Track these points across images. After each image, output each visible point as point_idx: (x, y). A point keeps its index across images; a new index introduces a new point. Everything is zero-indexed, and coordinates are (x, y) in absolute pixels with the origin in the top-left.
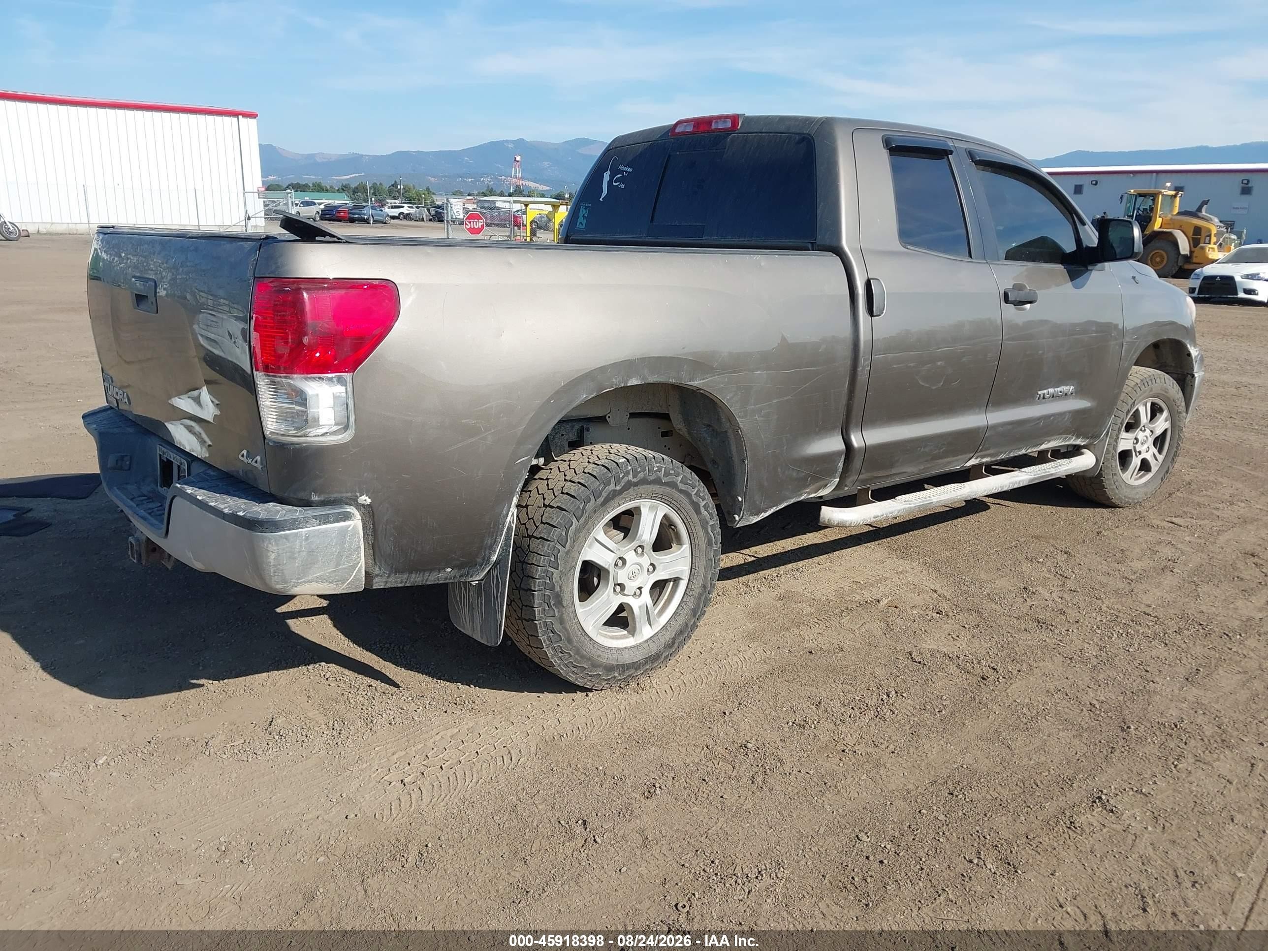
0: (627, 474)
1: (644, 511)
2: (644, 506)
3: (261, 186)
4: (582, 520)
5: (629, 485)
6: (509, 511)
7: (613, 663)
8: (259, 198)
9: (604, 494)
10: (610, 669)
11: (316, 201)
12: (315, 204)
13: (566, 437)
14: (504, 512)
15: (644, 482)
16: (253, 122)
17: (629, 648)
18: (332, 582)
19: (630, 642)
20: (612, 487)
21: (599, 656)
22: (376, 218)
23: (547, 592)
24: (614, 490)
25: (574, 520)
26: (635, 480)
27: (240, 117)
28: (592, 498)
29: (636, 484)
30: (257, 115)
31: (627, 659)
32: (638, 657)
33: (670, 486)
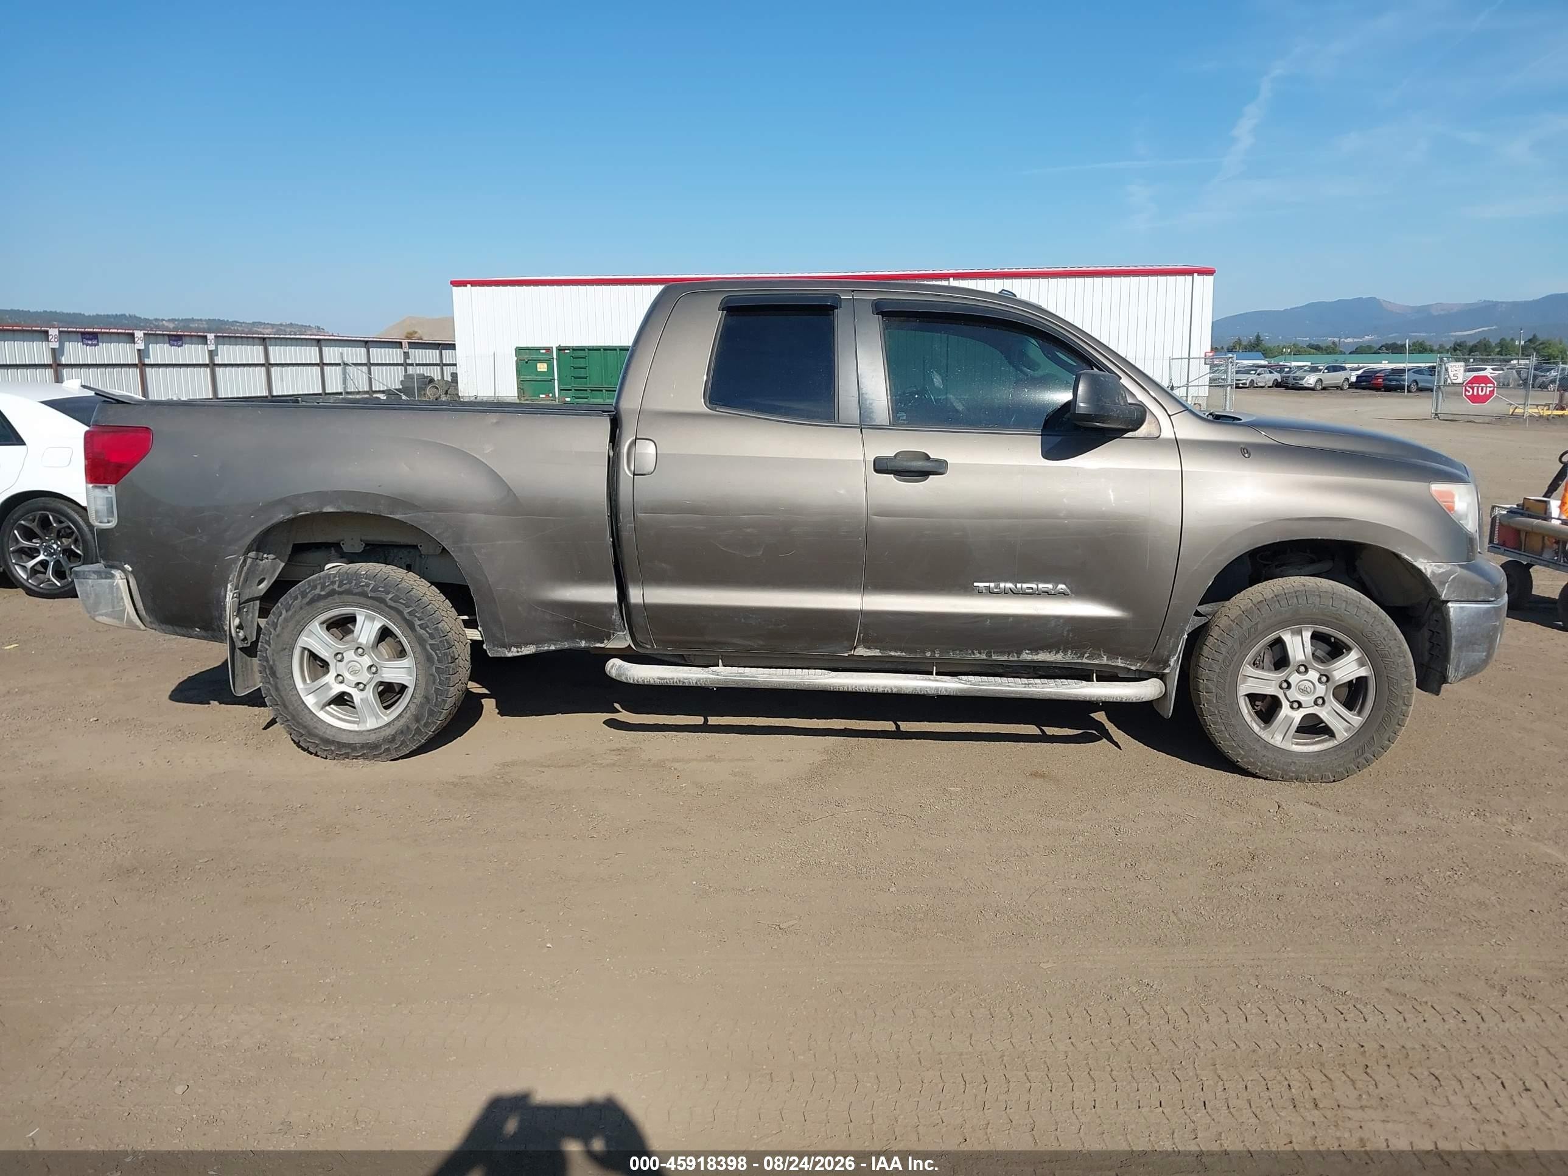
0: (333, 583)
1: (360, 619)
2: (360, 614)
3: (1209, 350)
4: (290, 613)
5: (332, 593)
6: (226, 594)
7: (329, 737)
8: (1205, 364)
9: (310, 596)
10: (327, 741)
11: (1347, 366)
12: (1344, 369)
13: (403, 560)
14: (223, 593)
15: (349, 592)
16: (1209, 279)
17: (351, 731)
18: (114, 618)
19: (354, 727)
20: (318, 591)
21: (316, 728)
22: (1420, 385)
23: (265, 664)
24: (319, 595)
25: (284, 612)
26: (340, 589)
27: (1196, 275)
28: (299, 597)
29: (340, 593)
30: (1215, 271)
31: (344, 739)
32: (357, 740)
33: (377, 601)
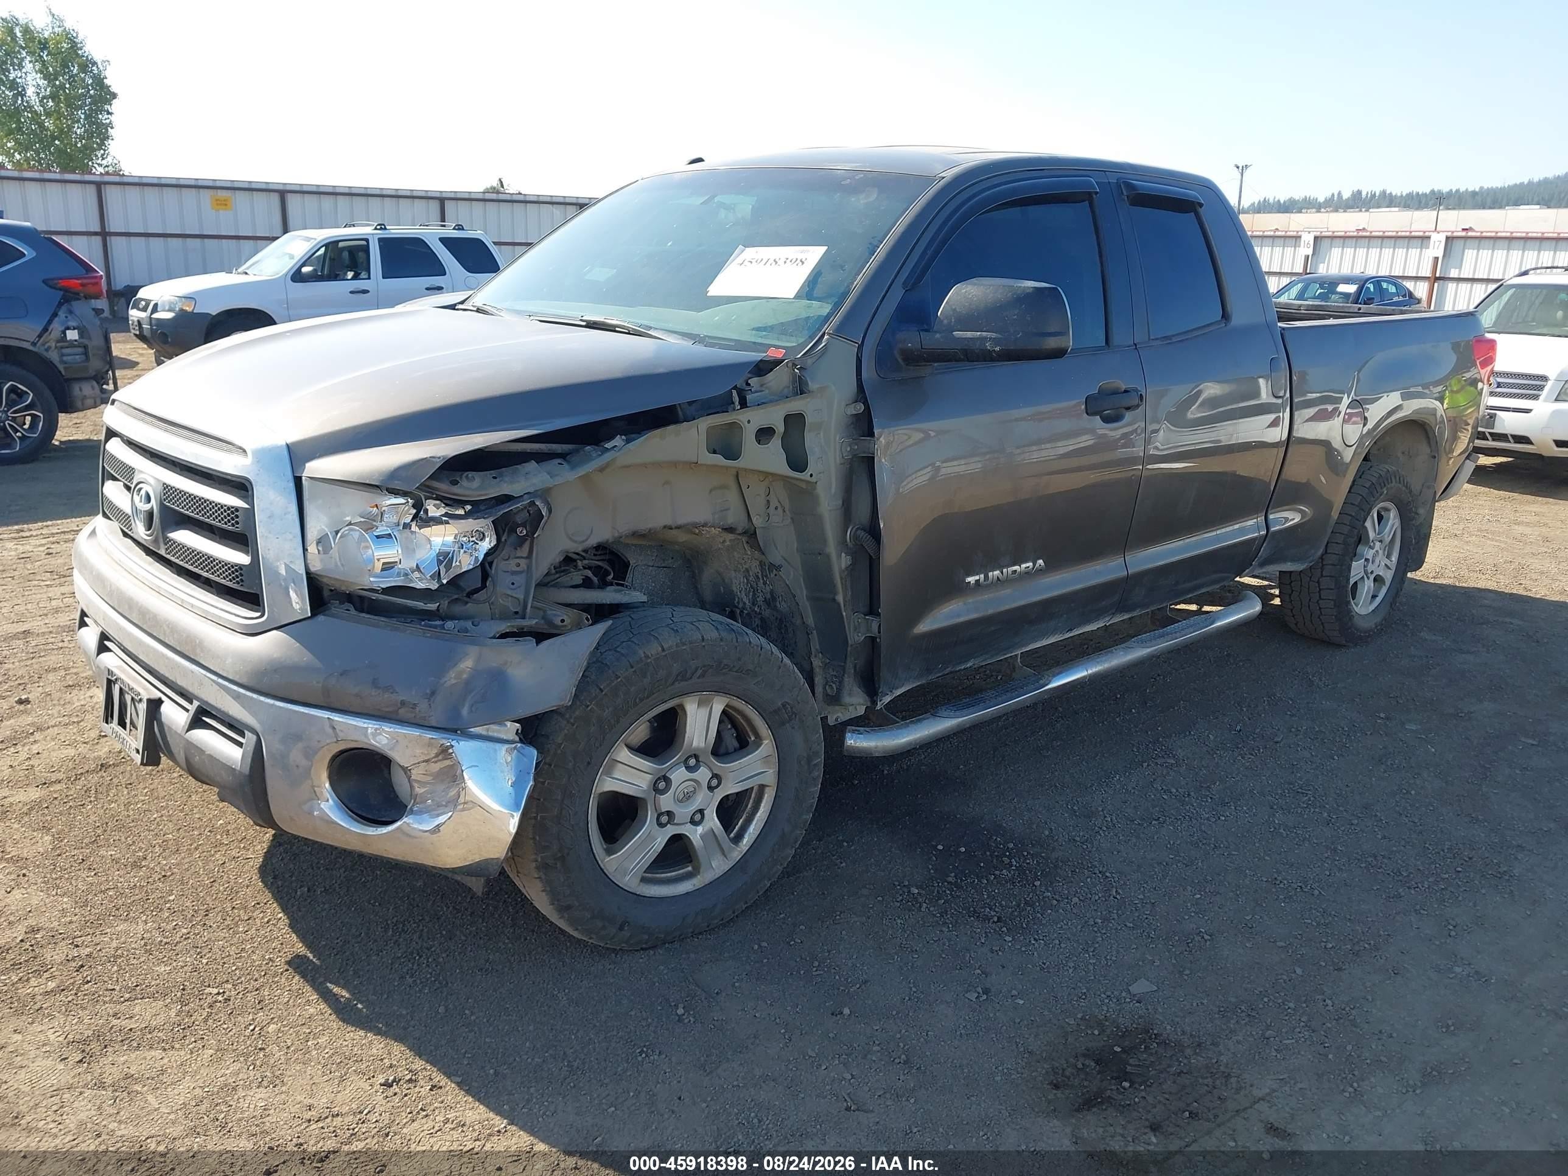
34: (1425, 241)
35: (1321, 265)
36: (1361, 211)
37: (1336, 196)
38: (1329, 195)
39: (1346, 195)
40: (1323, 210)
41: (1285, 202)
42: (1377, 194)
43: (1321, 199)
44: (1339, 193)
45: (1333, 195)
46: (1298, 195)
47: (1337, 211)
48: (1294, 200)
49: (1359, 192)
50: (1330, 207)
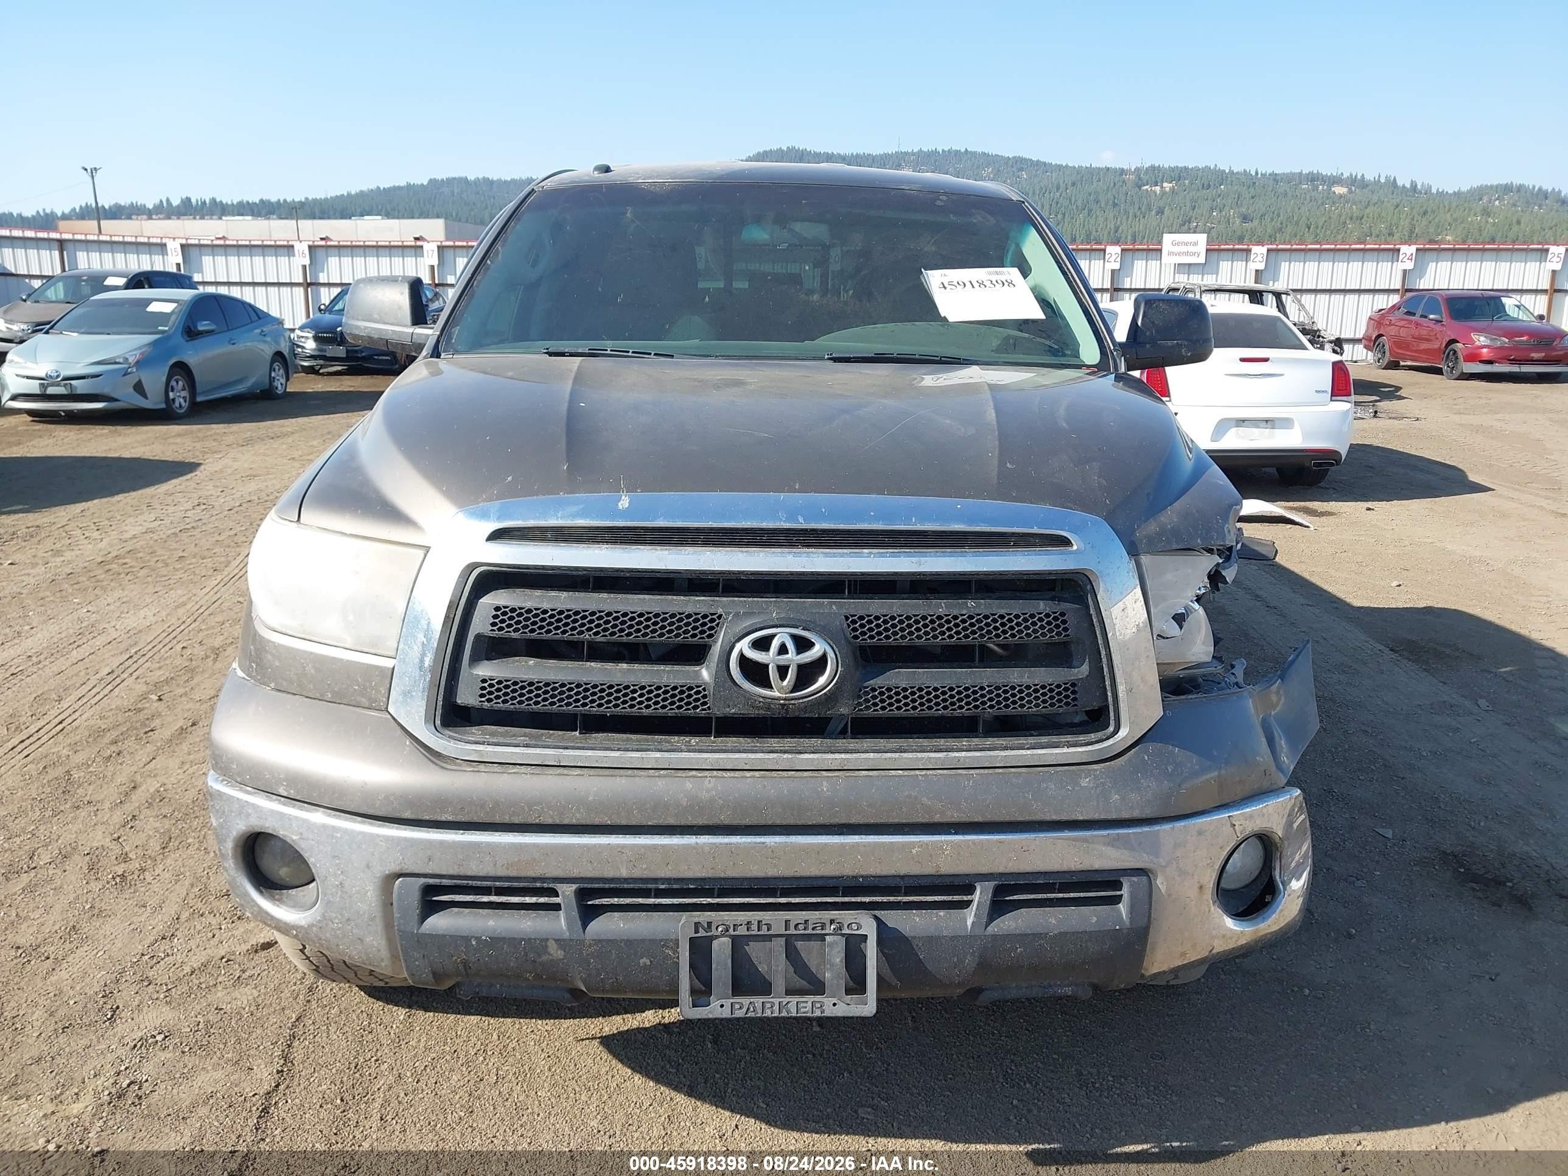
34: (418, 250)
35: (321, 275)
36: (195, 218)
37: (165, 204)
38: (157, 202)
39: (176, 202)
40: (154, 217)
41: (110, 207)
42: (208, 202)
43: (151, 206)
44: (168, 200)
45: (161, 201)
46: (124, 201)
47: (169, 218)
48: (120, 206)
49: (189, 199)
50: (161, 213)
